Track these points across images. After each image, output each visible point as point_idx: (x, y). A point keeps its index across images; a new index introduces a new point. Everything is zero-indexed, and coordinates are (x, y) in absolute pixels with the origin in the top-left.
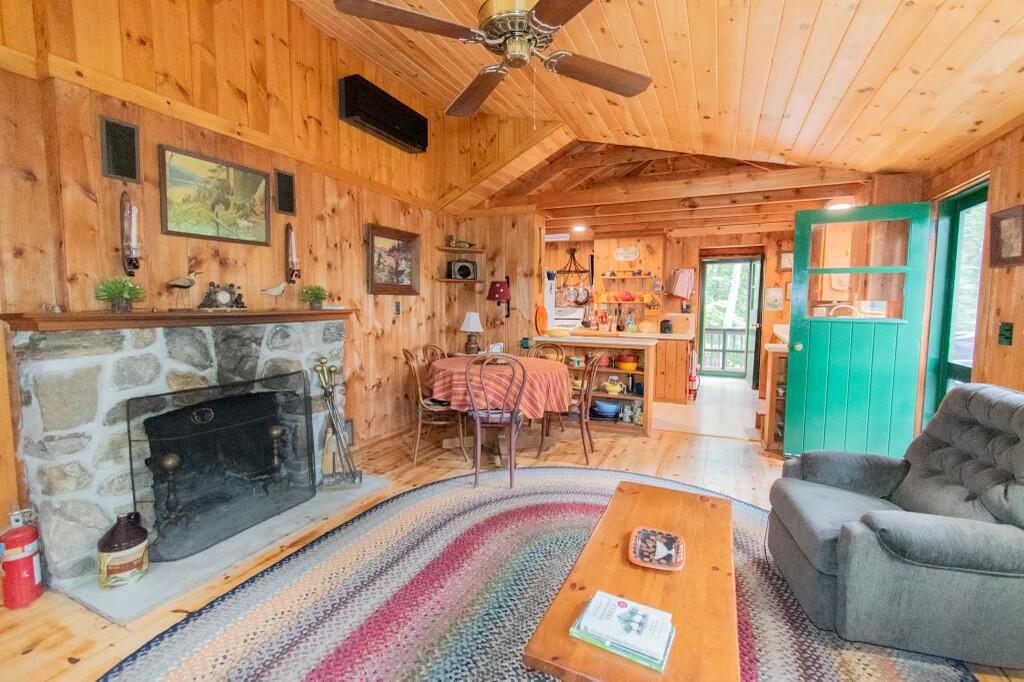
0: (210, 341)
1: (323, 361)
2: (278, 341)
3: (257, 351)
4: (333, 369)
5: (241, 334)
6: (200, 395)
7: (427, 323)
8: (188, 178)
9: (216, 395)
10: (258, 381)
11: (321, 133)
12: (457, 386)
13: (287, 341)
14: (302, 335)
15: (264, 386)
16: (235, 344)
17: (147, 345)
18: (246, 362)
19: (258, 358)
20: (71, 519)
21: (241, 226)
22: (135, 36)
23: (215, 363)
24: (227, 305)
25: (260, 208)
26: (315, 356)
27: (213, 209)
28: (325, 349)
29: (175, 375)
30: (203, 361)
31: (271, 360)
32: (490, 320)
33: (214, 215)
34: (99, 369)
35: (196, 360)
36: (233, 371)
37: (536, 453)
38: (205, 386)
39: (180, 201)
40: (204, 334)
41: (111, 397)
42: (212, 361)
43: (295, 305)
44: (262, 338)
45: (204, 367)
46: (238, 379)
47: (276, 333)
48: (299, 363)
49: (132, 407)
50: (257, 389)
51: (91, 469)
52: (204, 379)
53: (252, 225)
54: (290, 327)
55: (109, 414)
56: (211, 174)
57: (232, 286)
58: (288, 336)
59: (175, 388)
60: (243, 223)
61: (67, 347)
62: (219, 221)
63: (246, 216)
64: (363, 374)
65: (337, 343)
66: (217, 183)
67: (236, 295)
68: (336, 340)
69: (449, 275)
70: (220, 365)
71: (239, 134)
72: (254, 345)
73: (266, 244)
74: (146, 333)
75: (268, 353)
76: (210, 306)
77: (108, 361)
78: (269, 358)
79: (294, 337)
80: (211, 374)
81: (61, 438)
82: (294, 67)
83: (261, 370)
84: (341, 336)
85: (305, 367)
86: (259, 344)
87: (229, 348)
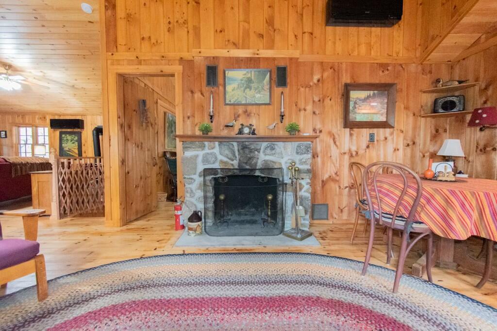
0: (236, 148)
1: (293, 164)
2: (268, 151)
3: (258, 155)
4: (297, 169)
5: (250, 146)
6: (230, 172)
7: (404, 150)
8: (233, 80)
9: (237, 172)
10: (257, 169)
13: (273, 152)
14: (282, 149)
15: (261, 173)
16: (247, 151)
17: (212, 149)
18: (253, 160)
19: (258, 158)
20: (188, 207)
21: (257, 97)
23: (238, 159)
24: (247, 134)
25: (267, 87)
26: (290, 161)
27: (244, 91)
28: (297, 158)
29: (222, 162)
30: (232, 157)
31: (264, 160)
32: (481, 146)
33: (244, 94)
34: (197, 156)
35: (229, 157)
36: (246, 163)
38: (232, 168)
39: (231, 91)
40: (233, 146)
41: (201, 168)
42: (236, 157)
43: (282, 133)
44: (260, 149)
45: (233, 160)
46: (248, 167)
47: (268, 147)
48: (280, 164)
49: (206, 172)
50: (257, 173)
51: (194, 191)
52: (232, 165)
53: (262, 96)
54: (276, 145)
55: (200, 173)
56: (244, 76)
57: (251, 125)
58: (274, 149)
59: (222, 167)
60: (258, 96)
61: (189, 147)
62: (247, 96)
63: (259, 92)
64: (337, 178)
65: (306, 155)
66: (247, 80)
67: (253, 129)
68: (305, 153)
69: (435, 111)
70: (240, 160)
71: (257, 54)
72: (256, 152)
73: (269, 104)
74: (212, 144)
75: (263, 157)
76: (240, 134)
77: (201, 153)
78: (263, 159)
79: (278, 150)
80: (235, 163)
81: (187, 178)
83: (259, 165)
84: (308, 151)
85: (284, 167)
86: (259, 152)
87: (244, 152)
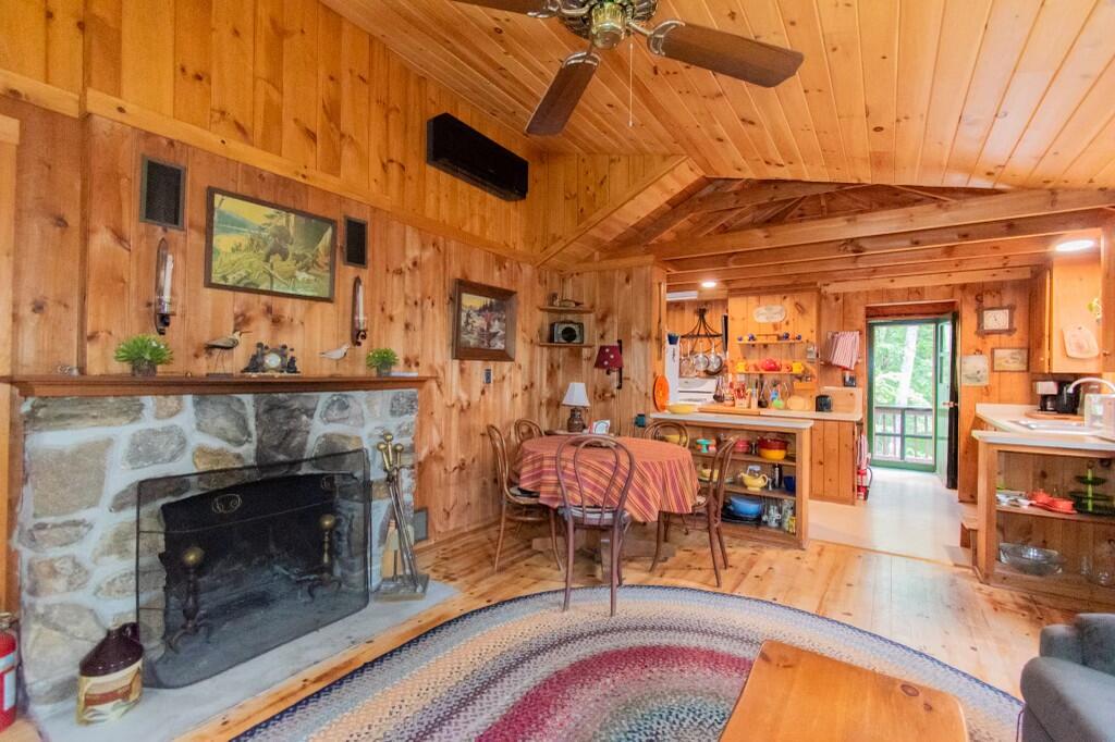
0: (250, 411)
1: (389, 437)
2: (335, 413)
3: (307, 425)
4: (399, 448)
5: (290, 403)
6: (232, 476)
7: (523, 394)
8: (238, 224)
9: (254, 476)
10: (306, 460)
11: (404, 179)
12: (548, 473)
13: (346, 413)
14: (364, 407)
15: (316, 466)
16: (280, 415)
17: (172, 415)
18: (294, 437)
19: (308, 432)
20: (57, 628)
21: (300, 279)
22: (190, 71)
23: (254, 438)
24: (275, 370)
25: (323, 259)
26: (380, 432)
27: (267, 260)
28: (392, 424)
29: (202, 452)
30: (239, 434)
31: (325, 436)
32: (599, 392)
33: (268, 267)
34: (109, 443)
35: (230, 435)
36: (276, 448)
37: (650, 565)
38: (240, 466)
39: (229, 250)
40: (243, 404)
41: (121, 476)
42: (249, 435)
43: (361, 371)
44: (315, 409)
45: (239, 443)
46: (282, 457)
47: (333, 402)
48: (359, 439)
49: (144, 491)
50: (305, 470)
51: (88, 565)
52: (238, 457)
53: (312, 278)
54: (351, 397)
55: (117, 497)
56: (268, 221)
57: (285, 347)
58: (347, 407)
59: (202, 468)
60: (302, 276)
61: (72, 416)
62: (273, 272)
63: (307, 268)
64: (443, 454)
65: (407, 416)
66: (274, 231)
67: (289, 358)
68: (407, 413)
69: (551, 339)
70: (260, 441)
71: (304, 176)
72: (304, 418)
73: (328, 300)
74: (172, 401)
75: (320, 426)
76: (255, 370)
77: (123, 433)
78: (321, 433)
79: (354, 409)
80: (248, 451)
81: (55, 526)
82: (374, 105)
83: (312, 446)
84: (412, 408)
85: (366, 445)
86: (311, 416)
87: (273, 420)
